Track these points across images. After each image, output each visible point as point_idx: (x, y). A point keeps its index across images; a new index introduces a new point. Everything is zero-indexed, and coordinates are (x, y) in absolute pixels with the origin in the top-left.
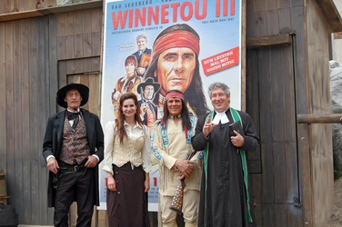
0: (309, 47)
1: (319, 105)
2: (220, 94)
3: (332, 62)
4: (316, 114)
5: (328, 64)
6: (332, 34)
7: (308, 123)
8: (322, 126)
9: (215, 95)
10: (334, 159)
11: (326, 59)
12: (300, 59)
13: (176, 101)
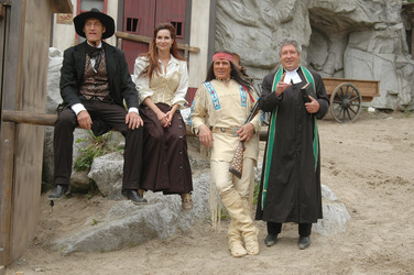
0: (26, 26)
1: (31, 100)
2: (292, 52)
3: (52, 49)
4: (27, 113)
5: (48, 51)
6: (55, 15)
7: (16, 123)
8: (33, 127)
9: (286, 52)
10: (44, 168)
11: (46, 44)
12: (13, 38)
13: (224, 63)
